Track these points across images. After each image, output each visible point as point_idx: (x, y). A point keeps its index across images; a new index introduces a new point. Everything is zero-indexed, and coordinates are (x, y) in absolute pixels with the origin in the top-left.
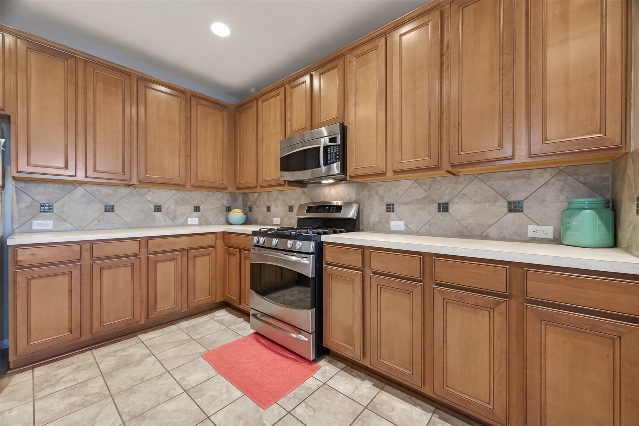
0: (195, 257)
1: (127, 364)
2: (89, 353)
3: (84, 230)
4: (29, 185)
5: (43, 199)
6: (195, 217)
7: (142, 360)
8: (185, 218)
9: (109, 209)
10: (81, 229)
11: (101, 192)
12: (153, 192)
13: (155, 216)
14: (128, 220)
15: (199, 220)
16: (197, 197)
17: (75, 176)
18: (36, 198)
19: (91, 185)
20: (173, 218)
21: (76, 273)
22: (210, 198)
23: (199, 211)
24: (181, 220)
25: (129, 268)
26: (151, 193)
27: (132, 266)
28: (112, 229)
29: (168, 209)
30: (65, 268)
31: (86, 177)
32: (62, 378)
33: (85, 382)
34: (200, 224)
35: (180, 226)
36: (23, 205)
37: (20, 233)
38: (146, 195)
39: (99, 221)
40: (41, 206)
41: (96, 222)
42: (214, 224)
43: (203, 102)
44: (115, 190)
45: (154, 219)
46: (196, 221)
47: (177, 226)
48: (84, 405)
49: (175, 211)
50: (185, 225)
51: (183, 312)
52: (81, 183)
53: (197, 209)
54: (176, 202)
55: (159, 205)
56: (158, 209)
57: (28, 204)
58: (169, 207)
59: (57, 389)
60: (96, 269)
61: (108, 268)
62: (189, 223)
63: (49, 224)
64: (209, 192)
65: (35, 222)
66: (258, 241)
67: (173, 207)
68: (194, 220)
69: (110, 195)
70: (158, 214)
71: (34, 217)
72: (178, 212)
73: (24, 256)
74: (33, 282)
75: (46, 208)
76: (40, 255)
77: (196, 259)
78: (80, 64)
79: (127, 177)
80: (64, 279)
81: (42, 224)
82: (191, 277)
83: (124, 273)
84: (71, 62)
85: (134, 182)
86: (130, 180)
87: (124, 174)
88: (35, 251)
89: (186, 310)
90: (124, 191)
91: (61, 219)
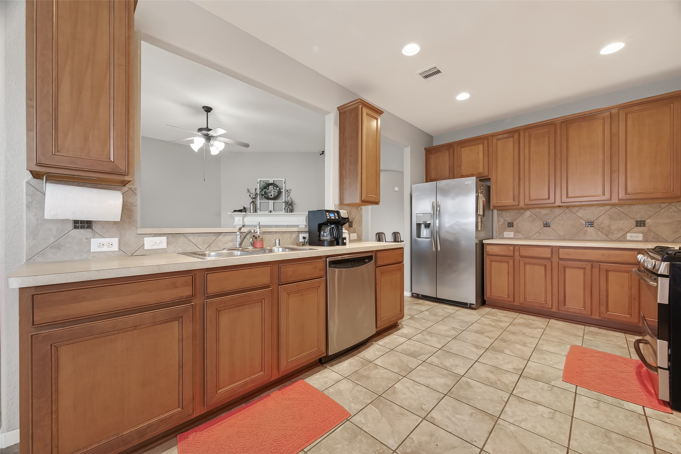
0: (609, 271)
1: (527, 326)
2: (517, 314)
3: (530, 239)
4: (503, 212)
5: (509, 220)
6: (638, 232)
7: (537, 328)
8: (622, 233)
9: (547, 225)
10: (528, 238)
11: (542, 213)
12: (584, 210)
13: (586, 231)
14: (561, 233)
15: (644, 236)
16: (640, 212)
17: (519, 205)
18: (506, 219)
19: (535, 209)
20: (608, 235)
21: (511, 263)
23: (644, 226)
26: (582, 210)
27: (545, 266)
28: (549, 240)
29: (601, 224)
30: (506, 259)
31: (525, 204)
32: (497, 316)
33: (502, 322)
34: (645, 240)
35: (615, 241)
36: (501, 223)
37: (499, 238)
38: (577, 213)
39: (540, 233)
40: (509, 223)
41: (538, 234)
44: (551, 211)
45: (585, 233)
46: (640, 237)
47: (612, 241)
48: (492, 326)
49: (609, 226)
50: (623, 239)
51: (593, 318)
52: (527, 209)
53: (641, 223)
54: (611, 218)
55: (592, 220)
56: (590, 224)
57: (502, 223)
58: (602, 223)
60: (522, 263)
61: (529, 264)
62: (628, 239)
63: (512, 234)
64: (662, 203)
65: (505, 233)
67: (607, 222)
68: (635, 236)
69: (547, 214)
70: (590, 229)
71: (505, 230)
72: (613, 227)
73: (488, 249)
74: (493, 263)
75: (510, 225)
76: (495, 250)
77: (610, 273)
78: (522, 133)
79: (552, 200)
80: (505, 265)
81: (509, 234)
82: (603, 288)
83: (540, 270)
84: (516, 136)
85: (558, 203)
86: (554, 203)
87: (549, 198)
88: (493, 247)
89: (598, 319)
90: (558, 211)
91: (517, 232)
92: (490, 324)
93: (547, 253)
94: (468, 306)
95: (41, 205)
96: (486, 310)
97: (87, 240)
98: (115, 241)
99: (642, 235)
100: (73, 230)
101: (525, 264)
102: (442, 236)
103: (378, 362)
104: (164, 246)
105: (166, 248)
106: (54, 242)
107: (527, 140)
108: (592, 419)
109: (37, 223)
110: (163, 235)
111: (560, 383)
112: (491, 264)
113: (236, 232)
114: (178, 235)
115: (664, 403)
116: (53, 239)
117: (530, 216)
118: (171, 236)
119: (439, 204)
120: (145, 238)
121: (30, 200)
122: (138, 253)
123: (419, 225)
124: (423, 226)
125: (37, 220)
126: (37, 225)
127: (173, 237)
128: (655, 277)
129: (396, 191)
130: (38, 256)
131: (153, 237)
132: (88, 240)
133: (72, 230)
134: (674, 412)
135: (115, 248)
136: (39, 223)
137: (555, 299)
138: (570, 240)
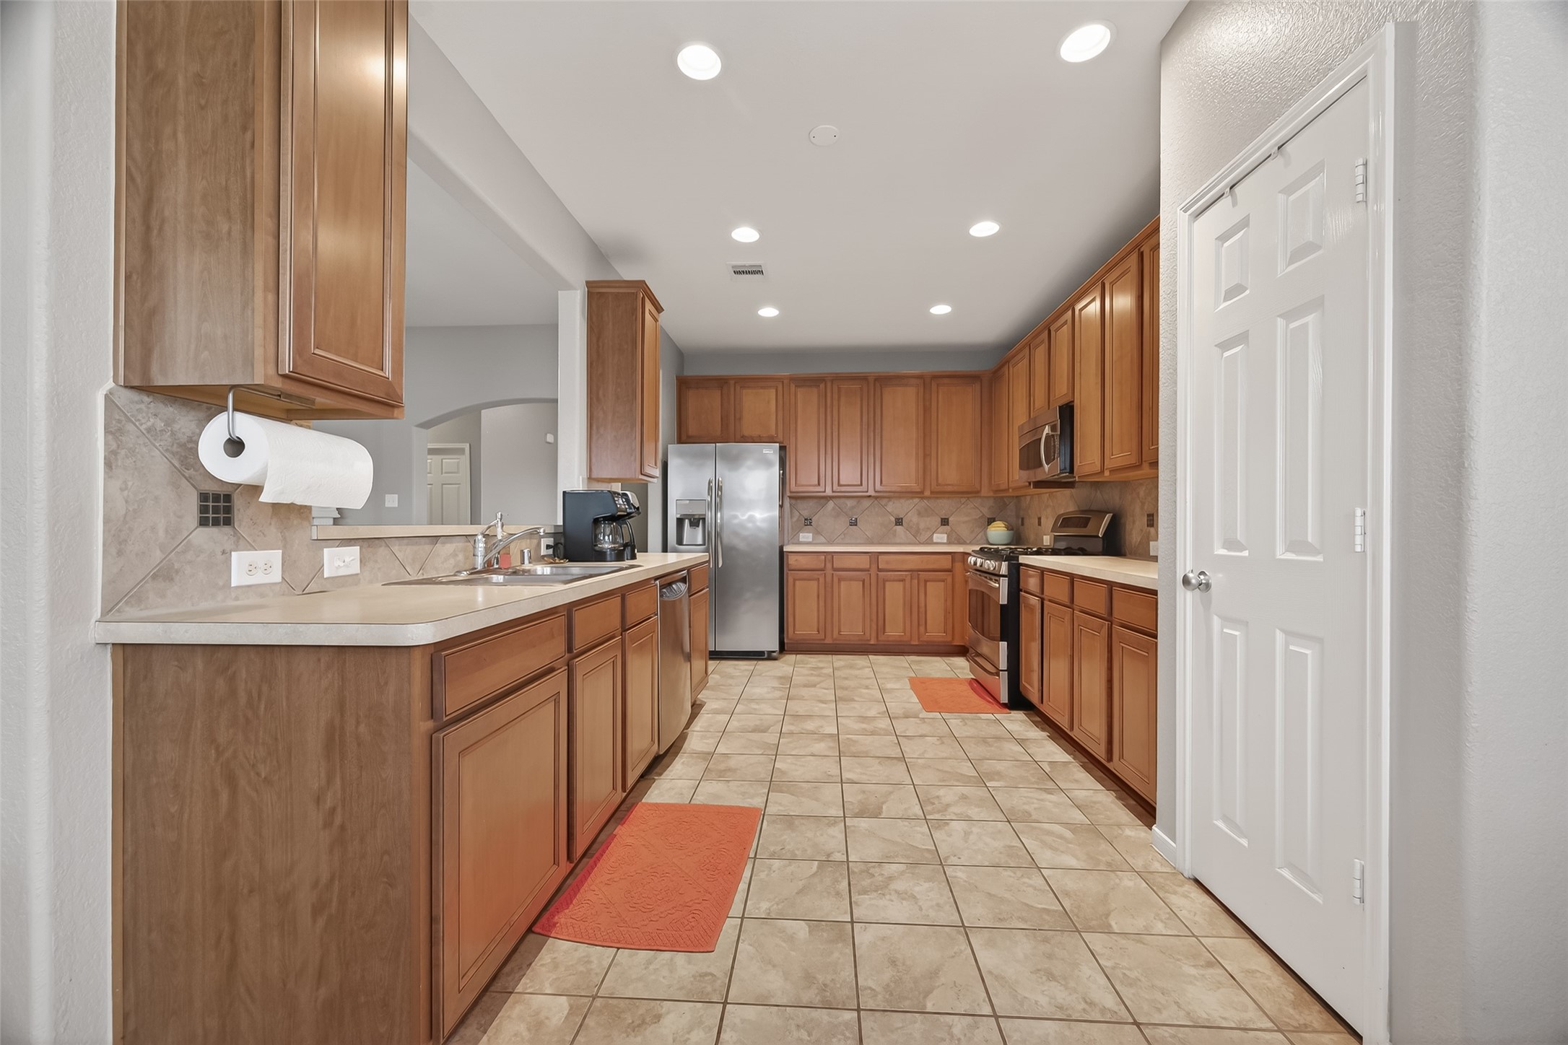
0: (928, 581)
1: (851, 667)
2: (830, 656)
4: (799, 501)
5: (806, 514)
6: (943, 533)
7: (864, 667)
8: (929, 534)
9: (854, 523)
10: (831, 542)
11: (847, 505)
12: (894, 502)
13: (895, 531)
14: (869, 534)
15: (948, 537)
16: (944, 506)
17: (825, 492)
18: (802, 513)
19: (839, 498)
20: (916, 536)
21: (822, 580)
22: (963, 506)
23: (948, 525)
24: (924, 537)
25: (861, 583)
26: (891, 505)
27: (864, 581)
29: (910, 523)
30: (815, 574)
31: (833, 492)
32: (810, 662)
33: (822, 668)
34: (949, 543)
35: (923, 543)
36: (795, 519)
37: (793, 544)
38: (888, 506)
39: (844, 535)
40: (805, 520)
42: (968, 542)
43: (946, 381)
44: (862, 503)
45: (894, 534)
46: (944, 538)
47: (920, 543)
48: (817, 676)
49: (918, 524)
50: (930, 542)
51: (913, 644)
52: (831, 498)
53: (945, 522)
54: (919, 514)
55: (901, 517)
56: (899, 522)
57: (797, 519)
58: (911, 520)
59: (806, 666)
60: (836, 580)
61: (844, 579)
62: (935, 541)
63: (810, 535)
65: (802, 535)
66: (975, 563)
67: (915, 519)
68: (940, 537)
69: (856, 508)
70: (899, 529)
71: (800, 530)
72: (922, 526)
73: (792, 561)
74: (797, 582)
75: (808, 522)
76: (803, 562)
77: (928, 583)
78: (829, 385)
79: (864, 488)
80: (814, 584)
81: (806, 536)
82: (922, 604)
83: (857, 586)
84: (822, 386)
85: (871, 493)
86: (867, 492)
87: (861, 485)
88: (800, 558)
89: (917, 643)
90: (866, 503)
91: (817, 533)
92: (812, 674)
93: (864, 562)
94: (766, 656)
95: (135, 462)
96: (791, 658)
97: (224, 556)
98: (276, 556)
99: (946, 535)
100: (198, 529)
101: (839, 581)
102: (725, 540)
103: (721, 749)
104: (355, 568)
105: (357, 574)
106: (161, 562)
107: (836, 396)
108: (968, 734)
109: (127, 509)
110: (353, 542)
111: (924, 714)
112: (794, 585)
113: (476, 535)
114: (377, 541)
115: (1005, 706)
116: (158, 555)
117: (833, 509)
118: (365, 544)
119: (720, 484)
120: (325, 549)
121: (114, 446)
122: (313, 587)
123: (680, 522)
124: (687, 522)
125: (127, 502)
126: (126, 515)
127: (369, 546)
128: (997, 578)
129: (549, 443)
130: (127, 603)
131: (337, 547)
132: (226, 553)
133: (196, 528)
134: (1012, 712)
135: (276, 576)
136: (131, 509)
137: (874, 626)
138: (880, 544)
